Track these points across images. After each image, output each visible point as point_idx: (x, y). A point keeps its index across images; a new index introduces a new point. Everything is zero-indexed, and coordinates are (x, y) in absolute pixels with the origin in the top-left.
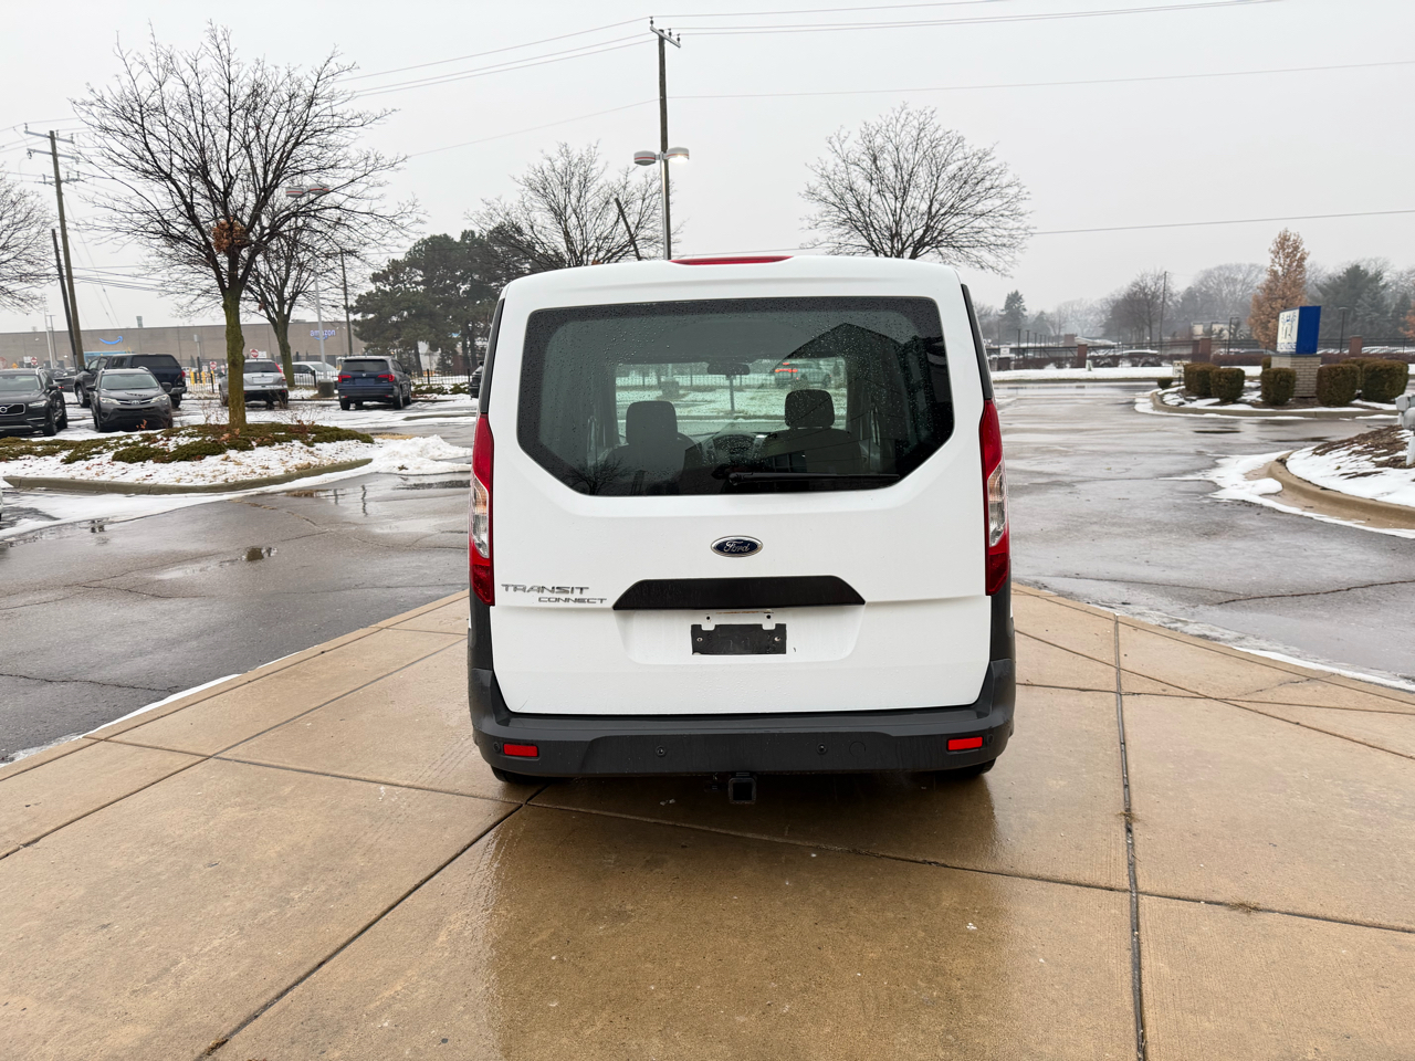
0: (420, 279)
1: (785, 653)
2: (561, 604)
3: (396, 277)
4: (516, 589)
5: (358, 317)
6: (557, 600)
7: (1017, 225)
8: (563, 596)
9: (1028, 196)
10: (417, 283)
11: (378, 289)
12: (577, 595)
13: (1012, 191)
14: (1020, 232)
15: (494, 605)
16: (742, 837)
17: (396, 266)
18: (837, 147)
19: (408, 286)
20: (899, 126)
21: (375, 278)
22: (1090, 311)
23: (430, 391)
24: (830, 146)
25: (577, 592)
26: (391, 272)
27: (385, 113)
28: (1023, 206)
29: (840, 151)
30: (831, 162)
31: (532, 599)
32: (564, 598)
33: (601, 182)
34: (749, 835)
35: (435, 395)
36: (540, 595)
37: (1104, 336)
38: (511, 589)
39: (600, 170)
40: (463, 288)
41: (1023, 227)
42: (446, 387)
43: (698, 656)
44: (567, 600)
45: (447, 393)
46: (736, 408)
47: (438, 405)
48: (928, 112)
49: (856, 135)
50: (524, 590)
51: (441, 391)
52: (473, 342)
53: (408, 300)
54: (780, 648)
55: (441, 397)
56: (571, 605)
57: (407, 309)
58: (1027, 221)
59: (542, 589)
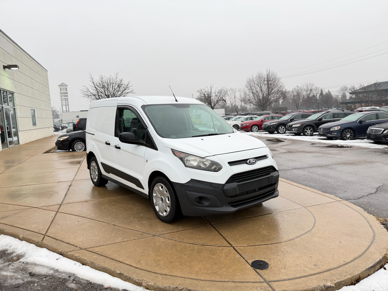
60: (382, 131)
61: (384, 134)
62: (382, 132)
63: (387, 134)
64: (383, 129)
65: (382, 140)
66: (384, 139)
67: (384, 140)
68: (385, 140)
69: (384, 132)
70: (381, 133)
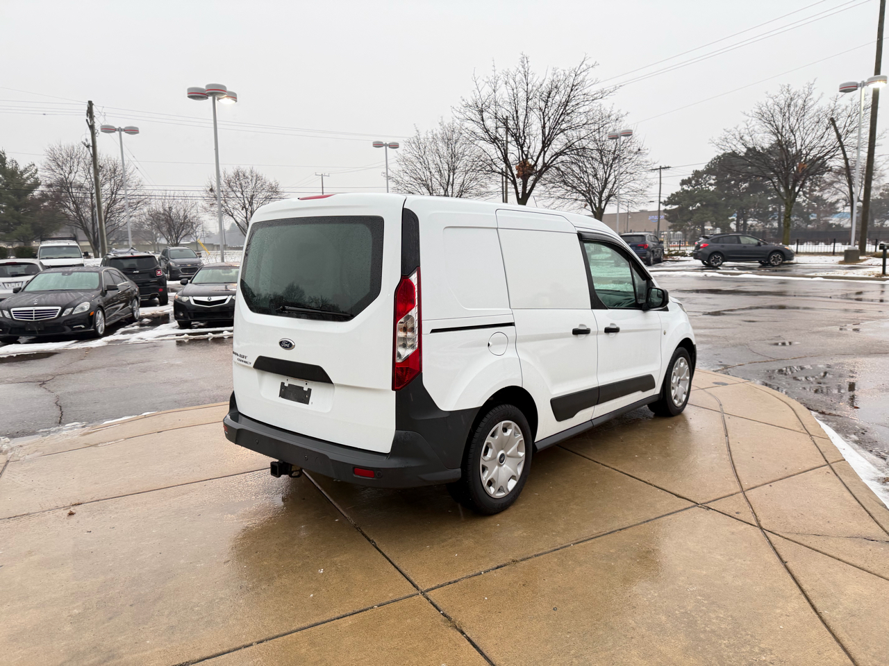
0: (712, 182)
1: (308, 404)
3: (697, 181)
5: (668, 208)
8: (242, 359)
10: (711, 185)
11: (683, 189)
12: (245, 359)
17: (697, 174)
19: (704, 186)
21: (683, 182)
23: (677, 254)
26: (693, 178)
27: (616, 88)
33: (816, 107)
35: (679, 257)
39: (816, 99)
40: (744, 186)
42: (687, 252)
43: (280, 398)
45: (687, 256)
47: (678, 264)
51: (684, 255)
52: (745, 221)
53: (702, 196)
54: (306, 402)
55: (683, 258)
56: (244, 364)
57: (699, 201)
60: (59, 311)
61: (67, 318)
62: (58, 313)
63: (70, 317)
64: (60, 308)
65: (64, 330)
66: (67, 327)
67: (68, 331)
68: (70, 330)
69: (64, 315)
70: (56, 316)
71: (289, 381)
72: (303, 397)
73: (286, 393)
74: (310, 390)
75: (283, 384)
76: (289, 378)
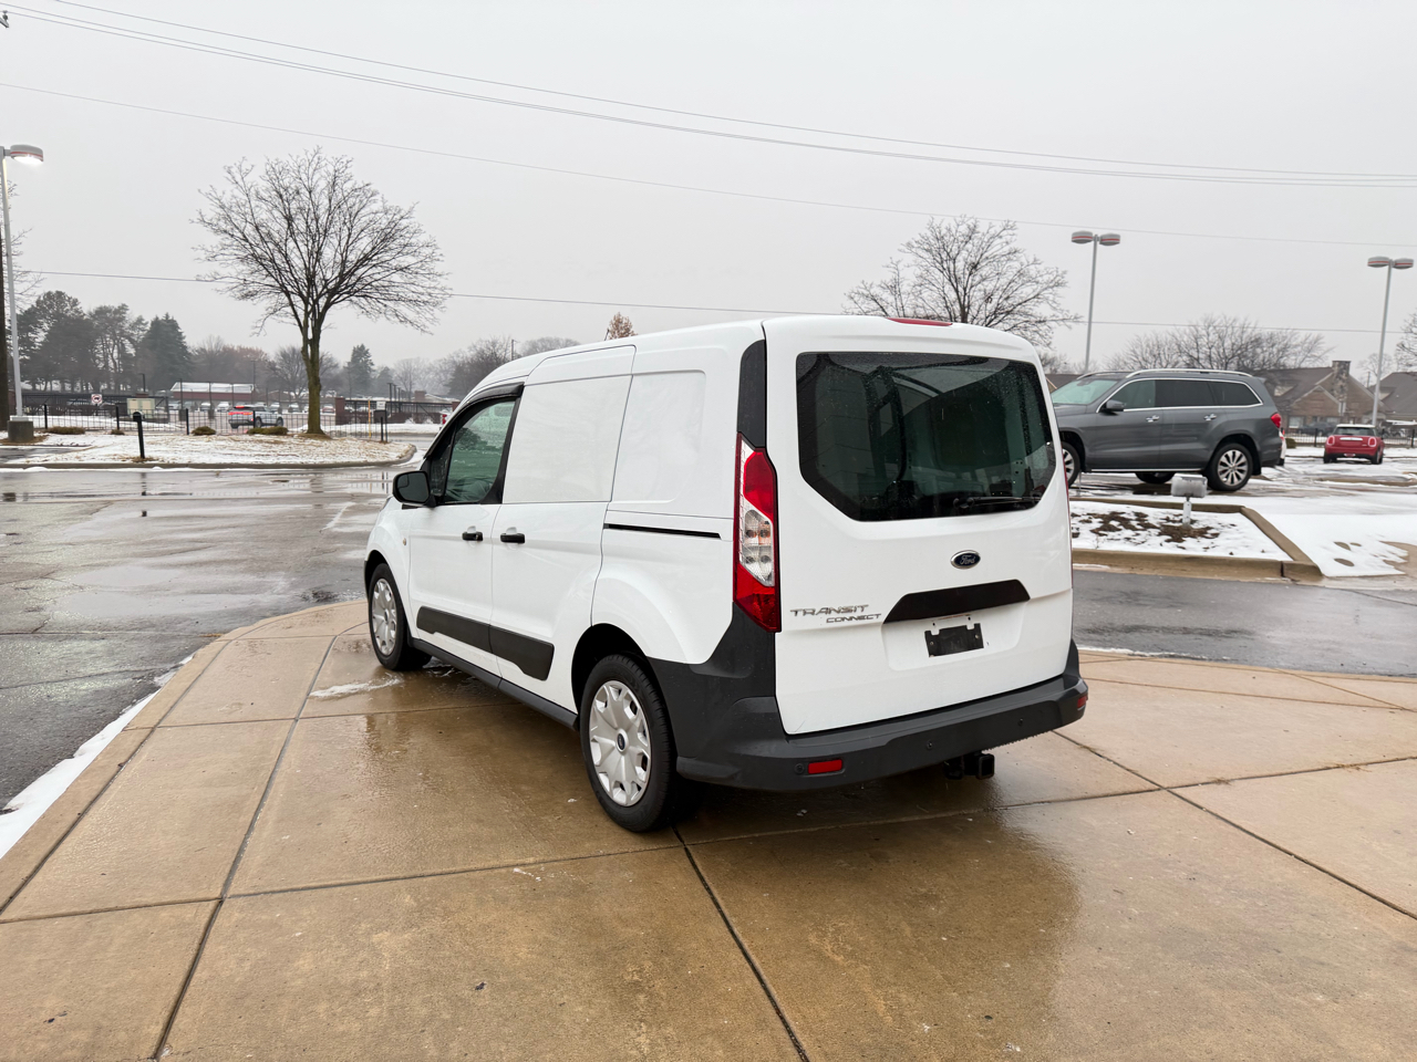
1: (982, 647)
2: (846, 623)
4: (805, 613)
6: (843, 619)
7: (433, 284)
8: (848, 615)
9: (441, 258)
12: (859, 613)
13: (427, 251)
14: (437, 291)
15: (780, 630)
16: (899, 823)
18: (238, 178)
20: (311, 170)
22: (430, 369)
24: (230, 177)
25: (859, 610)
28: (438, 267)
29: (241, 183)
30: (230, 193)
31: (820, 621)
32: (847, 617)
34: (904, 819)
36: (828, 616)
37: (449, 395)
38: (800, 614)
41: (439, 286)
43: (933, 658)
44: (851, 619)
46: (147, 455)
48: (344, 160)
49: (260, 170)
50: (813, 613)
54: (978, 644)
56: (854, 622)
58: (442, 282)
59: (828, 611)
71: (936, 627)
72: (972, 640)
73: (938, 646)
74: (977, 627)
75: (928, 634)
76: (935, 620)
